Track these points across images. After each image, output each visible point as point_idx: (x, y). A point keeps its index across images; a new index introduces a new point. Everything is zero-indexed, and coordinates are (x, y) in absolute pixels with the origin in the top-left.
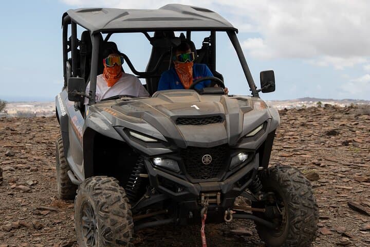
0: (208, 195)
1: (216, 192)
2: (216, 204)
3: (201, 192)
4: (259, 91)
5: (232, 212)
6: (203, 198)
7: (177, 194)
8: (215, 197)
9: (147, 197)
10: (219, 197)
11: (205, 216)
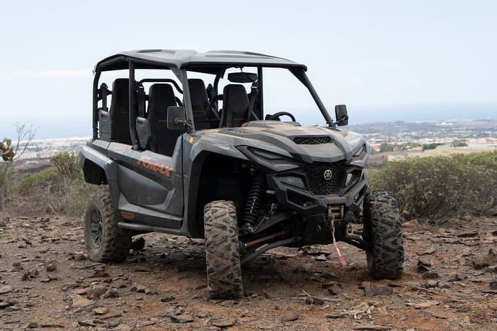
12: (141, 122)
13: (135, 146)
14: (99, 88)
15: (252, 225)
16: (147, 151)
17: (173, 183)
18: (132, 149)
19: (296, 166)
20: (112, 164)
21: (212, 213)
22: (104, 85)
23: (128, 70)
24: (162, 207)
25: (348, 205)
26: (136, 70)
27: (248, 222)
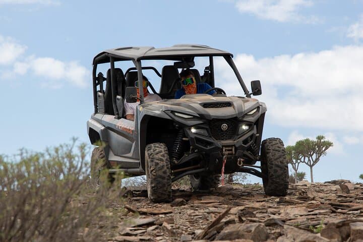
0: (227, 149)
1: (232, 146)
2: (232, 154)
3: (223, 146)
4: (251, 94)
5: (242, 160)
6: (224, 150)
7: (208, 149)
8: (231, 150)
9: (187, 155)
10: (233, 149)
11: (225, 161)
12: (118, 99)
13: (117, 116)
14: (97, 76)
15: (177, 159)
16: (122, 119)
17: (134, 138)
18: (115, 118)
19: (202, 122)
20: (104, 130)
21: (154, 151)
22: (101, 74)
23: (110, 63)
24: (130, 155)
25: (237, 146)
26: (115, 62)
27: (174, 157)
